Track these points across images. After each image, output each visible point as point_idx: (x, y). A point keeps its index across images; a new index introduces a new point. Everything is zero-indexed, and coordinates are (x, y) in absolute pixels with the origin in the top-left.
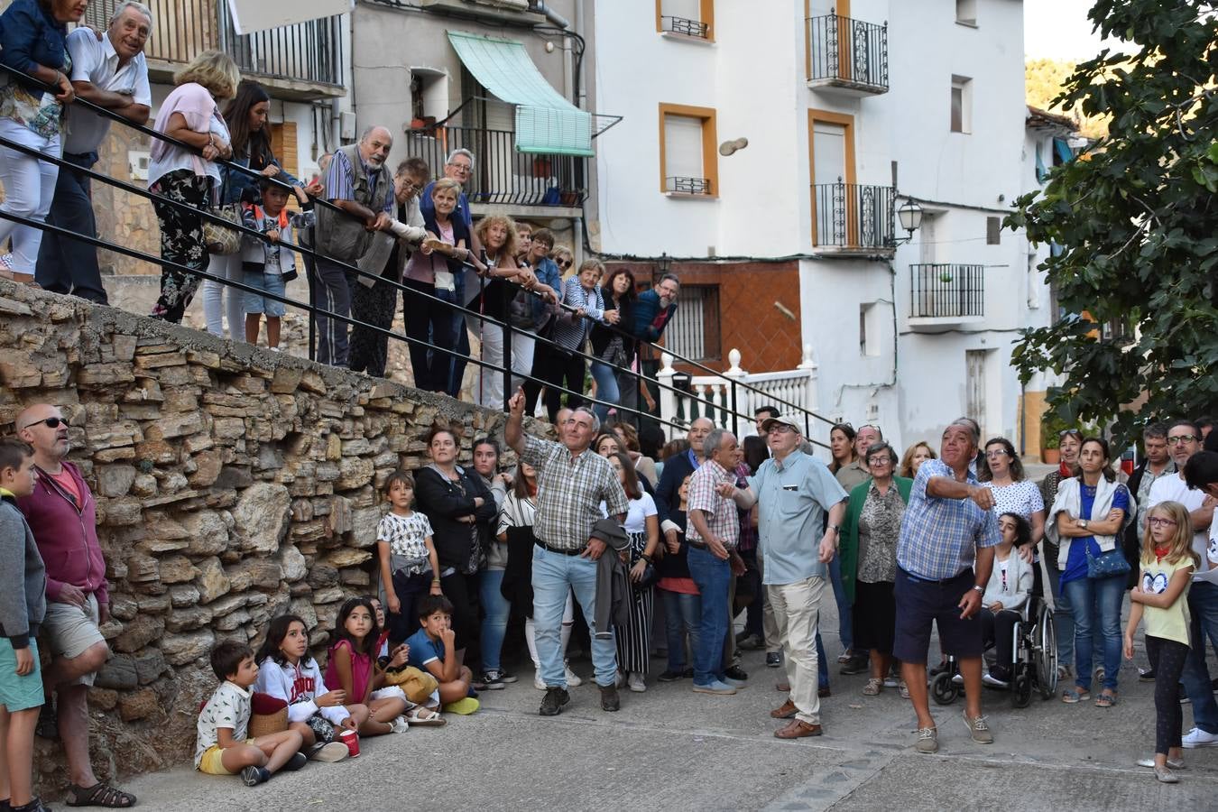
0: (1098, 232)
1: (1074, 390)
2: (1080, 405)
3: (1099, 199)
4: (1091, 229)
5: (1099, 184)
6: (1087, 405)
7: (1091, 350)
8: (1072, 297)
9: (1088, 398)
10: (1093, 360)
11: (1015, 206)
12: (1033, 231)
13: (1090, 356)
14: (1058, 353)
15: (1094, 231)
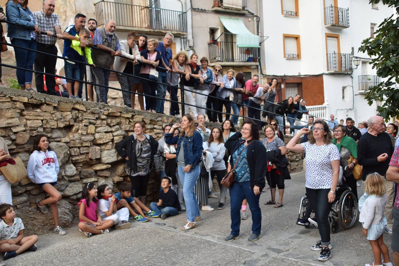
0: (394, 49)
1: (386, 107)
2: (388, 112)
3: (391, 36)
4: (391, 49)
5: (391, 30)
6: (391, 112)
7: (392, 92)
8: (382, 72)
9: (392, 109)
10: (393, 95)
11: (363, 43)
12: (369, 51)
13: (391, 94)
14: (380, 94)
15: (392, 49)
